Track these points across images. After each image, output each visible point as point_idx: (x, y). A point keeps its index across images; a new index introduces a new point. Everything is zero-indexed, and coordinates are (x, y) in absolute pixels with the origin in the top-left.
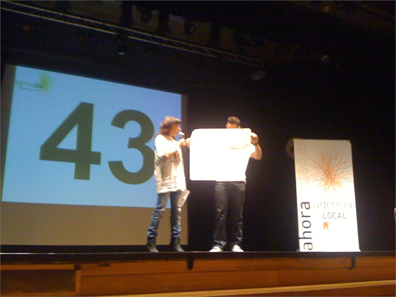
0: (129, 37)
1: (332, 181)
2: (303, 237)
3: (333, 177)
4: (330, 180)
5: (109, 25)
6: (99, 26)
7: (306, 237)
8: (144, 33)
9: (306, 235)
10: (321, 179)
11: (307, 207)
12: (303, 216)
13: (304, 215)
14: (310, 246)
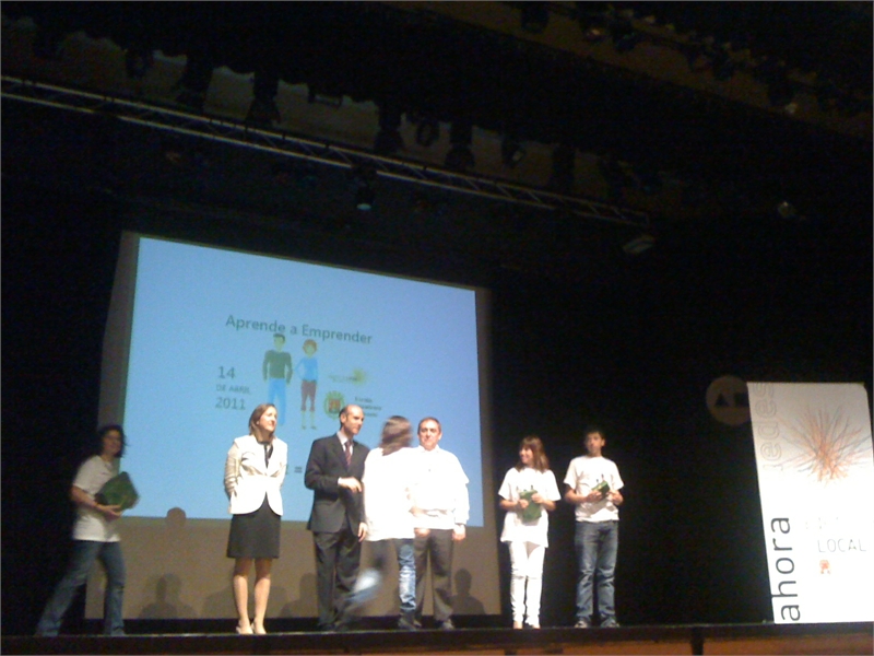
0: (379, 173)
1: (833, 472)
2: (778, 593)
3: (834, 463)
4: (828, 469)
5: (336, 149)
6: (318, 152)
7: (784, 593)
8: (406, 165)
9: (786, 589)
10: (809, 468)
11: (785, 529)
12: (777, 549)
13: (779, 546)
14: (794, 613)
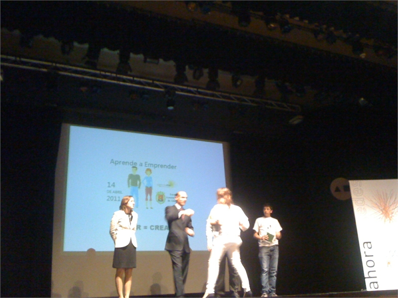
0: (177, 92)
2: (368, 276)
3: (390, 216)
4: (388, 219)
5: (157, 83)
6: (149, 84)
7: (371, 276)
8: (189, 88)
10: (379, 218)
11: (370, 247)
12: (366, 256)
14: (376, 285)
